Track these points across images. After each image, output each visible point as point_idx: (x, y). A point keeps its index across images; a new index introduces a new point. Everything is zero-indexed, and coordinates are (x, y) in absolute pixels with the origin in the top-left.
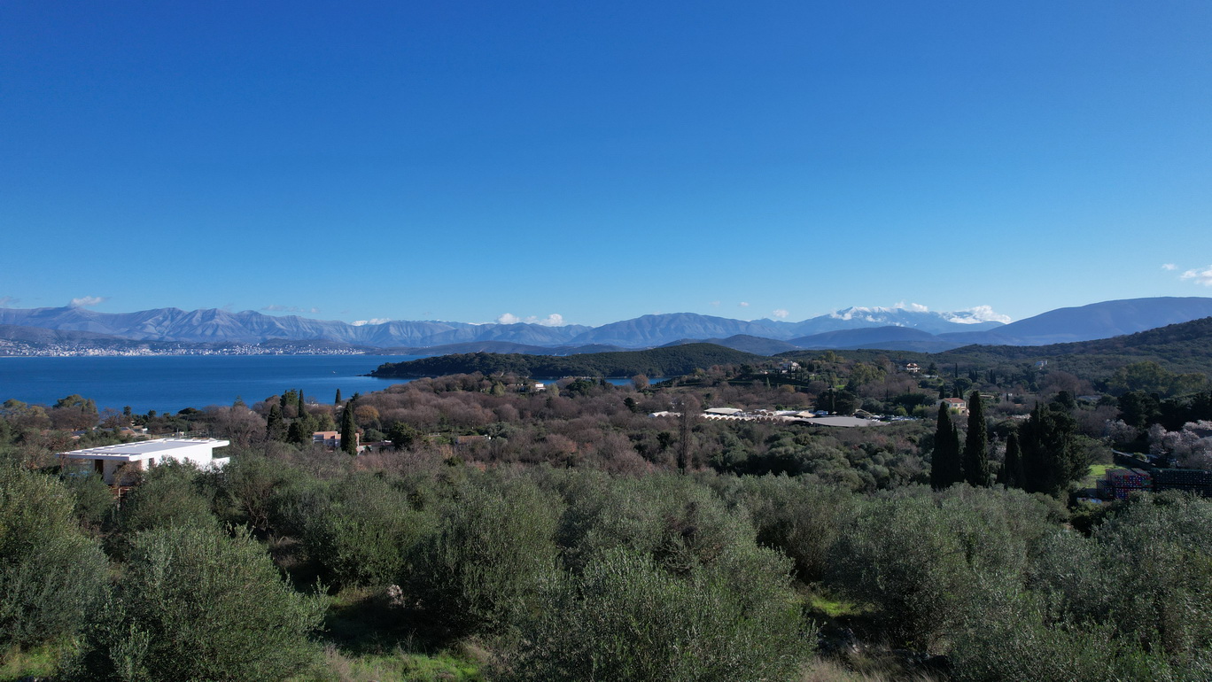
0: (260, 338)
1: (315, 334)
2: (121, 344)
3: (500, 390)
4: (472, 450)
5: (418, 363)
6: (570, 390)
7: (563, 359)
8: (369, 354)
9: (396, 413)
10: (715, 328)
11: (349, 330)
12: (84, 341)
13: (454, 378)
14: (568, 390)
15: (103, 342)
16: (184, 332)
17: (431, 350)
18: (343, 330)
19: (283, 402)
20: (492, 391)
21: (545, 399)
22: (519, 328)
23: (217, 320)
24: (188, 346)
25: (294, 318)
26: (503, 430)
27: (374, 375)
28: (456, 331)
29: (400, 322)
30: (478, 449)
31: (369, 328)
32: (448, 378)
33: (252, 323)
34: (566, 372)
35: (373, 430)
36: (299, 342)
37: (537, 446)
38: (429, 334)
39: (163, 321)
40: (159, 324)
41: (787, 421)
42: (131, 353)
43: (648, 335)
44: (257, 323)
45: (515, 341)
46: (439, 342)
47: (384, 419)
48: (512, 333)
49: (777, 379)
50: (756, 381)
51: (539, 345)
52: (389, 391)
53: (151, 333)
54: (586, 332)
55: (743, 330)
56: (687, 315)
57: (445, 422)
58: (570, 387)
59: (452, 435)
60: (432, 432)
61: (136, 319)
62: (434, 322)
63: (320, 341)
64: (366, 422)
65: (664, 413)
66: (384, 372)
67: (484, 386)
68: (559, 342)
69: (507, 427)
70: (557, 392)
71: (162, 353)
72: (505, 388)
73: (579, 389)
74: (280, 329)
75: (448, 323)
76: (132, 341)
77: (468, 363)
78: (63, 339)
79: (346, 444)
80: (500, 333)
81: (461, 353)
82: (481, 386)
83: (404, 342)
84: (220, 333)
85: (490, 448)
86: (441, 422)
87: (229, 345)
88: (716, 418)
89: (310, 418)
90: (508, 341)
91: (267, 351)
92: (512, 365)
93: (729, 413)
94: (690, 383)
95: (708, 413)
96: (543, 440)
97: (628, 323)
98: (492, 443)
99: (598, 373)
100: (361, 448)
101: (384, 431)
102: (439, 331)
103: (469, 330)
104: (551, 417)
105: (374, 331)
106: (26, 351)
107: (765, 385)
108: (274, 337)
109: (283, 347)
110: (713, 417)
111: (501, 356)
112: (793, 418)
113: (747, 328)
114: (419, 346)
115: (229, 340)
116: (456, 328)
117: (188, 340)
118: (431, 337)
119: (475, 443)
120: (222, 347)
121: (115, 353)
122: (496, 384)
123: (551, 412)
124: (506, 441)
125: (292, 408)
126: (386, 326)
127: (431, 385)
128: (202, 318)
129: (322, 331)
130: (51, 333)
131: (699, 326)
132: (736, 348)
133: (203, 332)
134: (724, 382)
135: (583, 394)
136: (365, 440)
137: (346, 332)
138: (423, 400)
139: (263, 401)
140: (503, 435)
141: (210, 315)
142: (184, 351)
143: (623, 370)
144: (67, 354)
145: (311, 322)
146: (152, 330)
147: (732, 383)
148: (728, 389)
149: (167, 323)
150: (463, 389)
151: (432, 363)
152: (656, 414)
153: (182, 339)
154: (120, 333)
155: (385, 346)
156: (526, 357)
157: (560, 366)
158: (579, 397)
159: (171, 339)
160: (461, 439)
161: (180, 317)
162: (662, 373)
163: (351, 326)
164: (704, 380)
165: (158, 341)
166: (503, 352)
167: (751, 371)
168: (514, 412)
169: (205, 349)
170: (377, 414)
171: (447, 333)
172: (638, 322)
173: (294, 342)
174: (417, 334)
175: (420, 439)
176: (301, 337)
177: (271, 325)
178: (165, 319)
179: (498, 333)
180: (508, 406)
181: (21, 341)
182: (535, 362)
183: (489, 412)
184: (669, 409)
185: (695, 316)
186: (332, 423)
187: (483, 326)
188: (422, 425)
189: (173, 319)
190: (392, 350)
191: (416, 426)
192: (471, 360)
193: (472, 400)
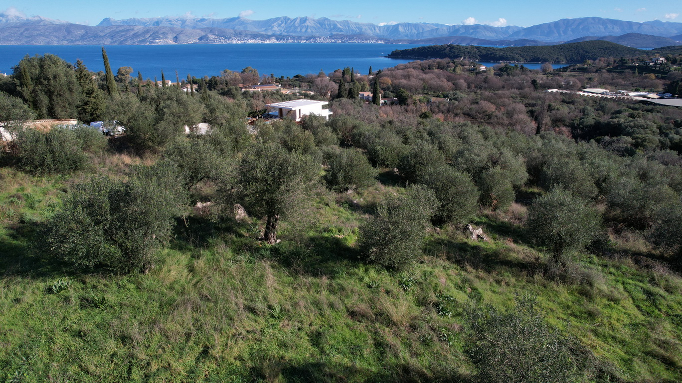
0: (329, 33)
1: (358, 31)
2: (264, 37)
3: (459, 70)
4: (438, 106)
5: (414, 50)
6: (500, 72)
7: (501, 50)
8: (387, 43)
9: (400, 83)
10: (613, 28)
11: (376, 28)
12: (246, 35)
13: (434, 61)
14: (499, 71)
15: (255, 36)
16: (291, 30)
17: (422, 41)
18: (373, 29)
19: (344, 73)
20: (454, 70)
21: (484, 77)
22: (476, 27)
23: (307, 23)
24: (293, 38)
25: (347, 22)
26: (456, 96)
27: (389, 56)
28: (437, 29)
29: (405, 24)
30: (441, 106)
31: (387, 27)
32: (430, 61)
33: (325, 25)
34: (502, 58)
35: (388, 92)
36: (349, 36)
37: (474, 106)
38: (421, 31)
39: (281, 24)
40: (280, 26)
41: (636, 100)
42: (267, 42)
43: (562, 32)
44: (327, 25)
45: (473, 36)
46: (427, 36)
47: (394, 85)
48: (472, 31)
49: (644, 69)
50: (628, 70)
51: (487, 39)
52: (397, 68)
53: (275, 31)
54: (519, 31)
55: (635, 30)
56: (593, 18)
57: (426, 88)
58: (501, 69)
59: (429, 97)
60: (419, 94)
61: (268, 23)
62: (425, 23)
63: (360, 35)
64: (385, 86)
65: (555, 90)
66: (395, 55)
67: (450, 66)
68: (501, 37)
69: (459, 94)
70: (493, 72)
71: (281, 42)
72: (462, 68)
73: (506, 71)
74: (339, 28)
75: (433, 24)
76: (267, 35)
77: (443, 51)
78: (238, 34)
79: (375, 100)
80: (464, 31)
81: (439, 44)
82: (448, 67)
83: (407, 36)
84: (309, 30)
85: (447, 106)
86: (424, 89)
87: (314, 38)
88: (588, 96)
89: (357, 84)
90: (468, 36)
91: (333, 41)
92: (469, 53)
93: (598, 92)
94: (580, 70)
95: (584, 92)
96: (477, 103)
97: (549, 25)
98: (449, 103)
99: (522, 59)
100: (382, 101)
101: (393, 92)
102: (428, 29)
103: (445, 28)
104: (485, 88)
105: (390, 29)
106: (223, 41)
107: (634, 73)
108: (336, 33)
109: (341, 38)
110: (586, 94)
111: (463, 47)
112: (641, 99)
113: (639, 28)
114: (415, 39)
115: (313, 34)
116: (437, 28)
117: (294, 34)
118: (422, 32)
119: (440, 103)
120: (310, 38)
121: (260, 42)
122: (457, 66)
123: (486, 85)
124: (457, 103)
125: (348, 77)
126: (397, 26)
127: (420, 65)
128: (300, 22)
129: (362, 29)
130: (232, 31)
131: (601, 26)
132: (624, 43)
133: (301, 30)
134: (604, 71)
135: (508, 75)
136: (384, 97)
137: (375, 29)
138: (415, 75)
139: (333, 72)
140: (456, 99)
141: (304, 20)
142: (292, 41)
143: (539, 58)
144: (239, 42)
145: (356, 24)
146: (276, 29)
147: (609, 71)
148: (606, 75)
149: (283, 25)
150: (438, 68)
151: (422, 50)
152: (550, 91)
153: (291, 34)
154: (262, 31)
155: (396, 39)
156: (478, 48)
157: (498, 54)
158: (505, 76)
159: (286, 34)
160: (433, 99)
161: (289, 22)
162: (565, 61)
163: (377, 26)
164: (590, 69)
165: (280, 35)
166: (464, 44)
167: (626, 63)
168: (465, 85)
169: (302, 40)
170: (390, 82)
171: (432, 30)
172: (556, 24)
173: (347, 36)
174: (414, 31)
175: (412, 98)
176: (350, 33)
177: (335, 26)
178: (282, 23)
179: (462, 31)
180: (462, 81)
181: (221, 36)
182: (483, 51)
183: (450, 84)
184: (560, 87)
185: (600, 19)
186: (368, 87)
187: (454, 26)
188: (413, 89)
189: (286, 23)
190: (399, 41)
191: (410, 90)
192: (445, 49)
193: (442, 76)
